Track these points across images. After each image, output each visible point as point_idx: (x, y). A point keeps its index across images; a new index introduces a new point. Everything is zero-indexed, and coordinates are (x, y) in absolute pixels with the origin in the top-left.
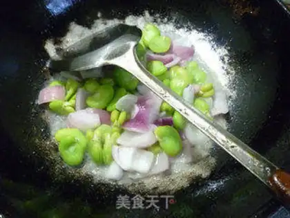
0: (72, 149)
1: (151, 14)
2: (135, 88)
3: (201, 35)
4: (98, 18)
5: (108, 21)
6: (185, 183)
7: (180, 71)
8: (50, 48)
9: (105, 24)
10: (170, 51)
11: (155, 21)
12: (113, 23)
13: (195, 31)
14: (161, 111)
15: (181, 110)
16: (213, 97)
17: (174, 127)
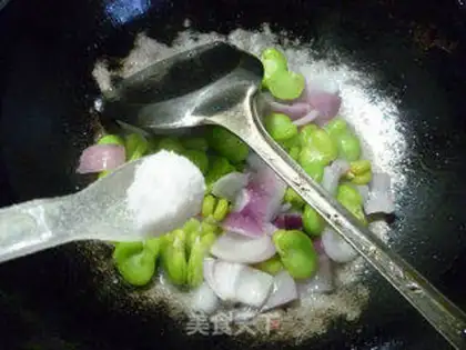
0: (137, 259)
1: (274, 30)
2: (243, 160)
3: (355, 75)
4: (184, 29)
5: (200, 36)
6: (319, 328)
7: (319, 135)
8: (102, 75)
9: (196, 40)
10: (302, 98)
11: (280, 43)
12: (209, 40)
13: (345, 67)
14: (284, 202)
15: (329, 216)
16: (369, 184)
17: (305, 231)
